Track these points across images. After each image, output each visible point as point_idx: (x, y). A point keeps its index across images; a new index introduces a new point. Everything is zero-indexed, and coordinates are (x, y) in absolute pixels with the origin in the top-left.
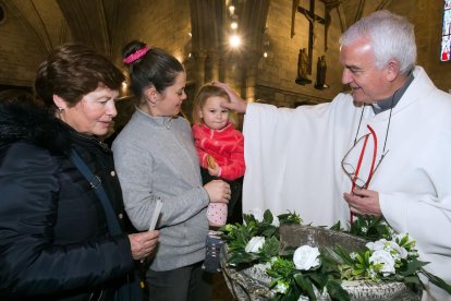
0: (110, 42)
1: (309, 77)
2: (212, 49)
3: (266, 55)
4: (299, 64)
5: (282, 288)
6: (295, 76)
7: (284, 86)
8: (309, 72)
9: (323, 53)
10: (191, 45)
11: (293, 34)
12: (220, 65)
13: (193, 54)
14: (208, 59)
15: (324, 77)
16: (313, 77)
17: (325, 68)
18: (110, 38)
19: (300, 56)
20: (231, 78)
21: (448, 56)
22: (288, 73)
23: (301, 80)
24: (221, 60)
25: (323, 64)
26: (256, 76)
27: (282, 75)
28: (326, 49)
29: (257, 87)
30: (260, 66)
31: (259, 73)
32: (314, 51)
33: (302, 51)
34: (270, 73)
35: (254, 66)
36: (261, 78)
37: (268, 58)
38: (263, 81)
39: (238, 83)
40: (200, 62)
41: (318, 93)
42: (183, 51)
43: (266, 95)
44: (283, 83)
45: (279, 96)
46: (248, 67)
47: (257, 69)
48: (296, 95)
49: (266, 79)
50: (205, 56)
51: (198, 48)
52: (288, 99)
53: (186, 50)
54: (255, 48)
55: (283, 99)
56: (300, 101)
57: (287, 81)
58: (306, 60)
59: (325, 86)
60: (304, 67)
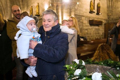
0: (22, 2)
1: (94, 11)
2: (59, 2)
3: (78, 3)
4: (90, 6)
6: (89, 11)
7: (85, 14)
8: (94, 9)
9: (99, 1)
10: (51, 1)
12: (62, 8)
13: (52, 4)
14: (57, 6)
15: (100, 10)
16: (95, 11)
17: (100, 7)
19: (90, 3)
20: (65, 12)
22: (86, 10)
23: (91, 12)
24: (62, 6)
25: (99, 6)
26: (74, 11)
27: (84, 10)
29: (75, 15)
30: (76, 8)
31: (76, 10)
32: (96, 1)
33: (91, 1)
34: (80, 10)
35: (74, 8)
36: (76, 11)
37: (79, 4)
38: (77, 13)
39: (68, 14)
40: (54, 7)
41: (97, 16)
42: (48, 3)
43: (78, 18)
44: (85, 13)
45: (83, 18)
46: (72, 8)
47: (75, 9)
48: (90, 17)
49: (78, 12)
50: (56, 5)
51: (53, 2)
52: (87, 19)
53: (49, 3)
54: (74, 1)
55: (85, 19)
56: (91, 19)
57: (86, 12)
58: (93, 4)
59: (100, 14)
60: (92, 7)
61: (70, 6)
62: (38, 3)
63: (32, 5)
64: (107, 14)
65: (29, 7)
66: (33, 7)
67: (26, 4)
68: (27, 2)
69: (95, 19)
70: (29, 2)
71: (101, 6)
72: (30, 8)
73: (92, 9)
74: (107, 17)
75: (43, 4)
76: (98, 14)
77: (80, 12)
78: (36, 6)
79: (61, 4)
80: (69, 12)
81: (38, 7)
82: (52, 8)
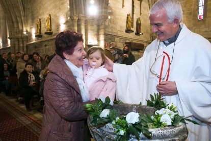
1: (132, 29)
2: (81, 15)
3: (109, 17)
4: (127, 22)
5: (122, 132)
6: (125, 28)
7: (119, 34)
8: (132, 26)
9: (139, 16)
10: (69, 13)
11: (123, 6)
12: (85, 23)
13: (71, 17)
14: (79, 20)
15: (140, 28)
16: (134, 29)
17: (140, 24)
18: (24, 10)
19: (127, 17)
20: (91, 30)
21: (202, 17)
22: (121, 27)
23: (128, 31)
24: (86, 21)
25: (139, 22)
26: (104, 29)
27: (118, 28)
28: (141, 14)
29: (105, 34)
30: (107, 24)
31: (106, 27)
32: (135, 15)
33: (128, 15)
34: (112, 27)
35: (103, 24)
36: (107, 29)
37: (111, 19)
38: (108, 32)
39: (96, 33)
40: (75, 22)
41: (137, 37)
42: (65, 16)
43: (110, 39)
44: (119, 32)
45: (117, 39)
46: (100, 24)
47: (105, 25)
48: (126, 39)
49: (110, 30)
50: (77, 19)
51: (73, 14)
52: (122, 41)
53: (67, 15)
54: (103, 14)
55: (119, 41)
56: (128, 41)
57: (121, 31)
58: (130, 20)
59: (140, 33)
60: (130, 24)
61: (98, 20)
62: (50, 15)
63: (40, 17)
64: (151, 35)
65: (35, 20)
66: (41, 20)
67: (30, 15)
68: (32, 12)
69: (134, 42)
70: (35, 11)
71: (142, 22)
72: (37, 22)
73: (129, 26)
74: (150, 39)
75: (57, 17)
76: (138, 34)
77: (112, 30)
78: (46, 19)
79: (85, 17)
80: (96, 30)
81: (49, 21)
82: (71, 23)
